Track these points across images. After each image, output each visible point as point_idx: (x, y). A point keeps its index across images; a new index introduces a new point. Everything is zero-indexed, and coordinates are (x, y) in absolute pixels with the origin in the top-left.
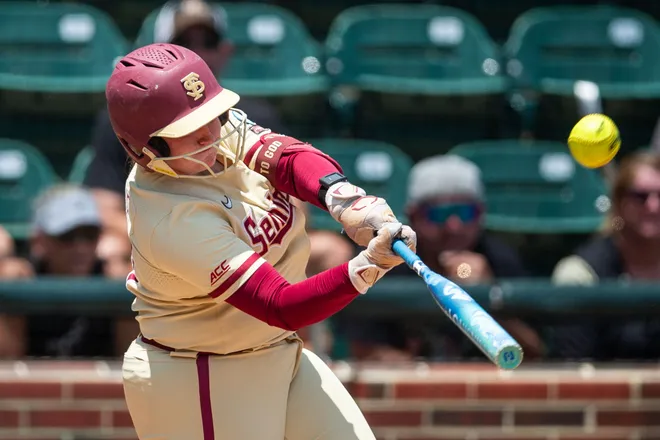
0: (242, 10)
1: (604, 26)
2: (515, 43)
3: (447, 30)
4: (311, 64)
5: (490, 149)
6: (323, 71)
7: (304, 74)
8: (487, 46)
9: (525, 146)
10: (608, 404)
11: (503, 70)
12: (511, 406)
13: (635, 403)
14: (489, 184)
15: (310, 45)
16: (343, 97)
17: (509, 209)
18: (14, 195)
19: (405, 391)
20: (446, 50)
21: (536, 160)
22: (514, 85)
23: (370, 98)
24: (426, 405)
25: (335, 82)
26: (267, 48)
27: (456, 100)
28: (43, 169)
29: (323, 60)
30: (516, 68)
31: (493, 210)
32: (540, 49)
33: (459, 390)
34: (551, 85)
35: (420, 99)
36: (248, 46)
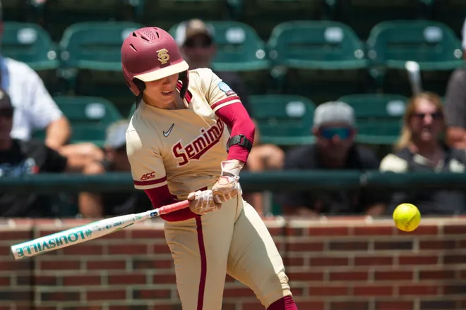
0: (222, 25)
1: (421, 31)
2: (372, 41)
3: (334, 34)
4: (260, 54)
5: (360, 99)
6: (267, 57)
7: (257, 59)
8: (356, 42)
9: (379, 97)
10: (425, 237)
11: (366, 56)
12: (372, 239)
13: (441, 237)
14: (359, 118)
15: (260, 43)
16: (277, 72)
17: (369, 131)
18: (98, 127)
19: (315, 231)
20: (334, 45)
21: (385, 105)
22: (372, 64)
23: (293, 72)
24: (326, 239)
25: (274, 63)
26: (236, 45)
27: (340, 72)
28: (114, 113)
29: (267, 51)
30: (373, 54)
31: (360, 132)
32: (386, 44)
33: (343, 231)
34: (393, 64)
35: (320, 72)
36: (226, 44)
